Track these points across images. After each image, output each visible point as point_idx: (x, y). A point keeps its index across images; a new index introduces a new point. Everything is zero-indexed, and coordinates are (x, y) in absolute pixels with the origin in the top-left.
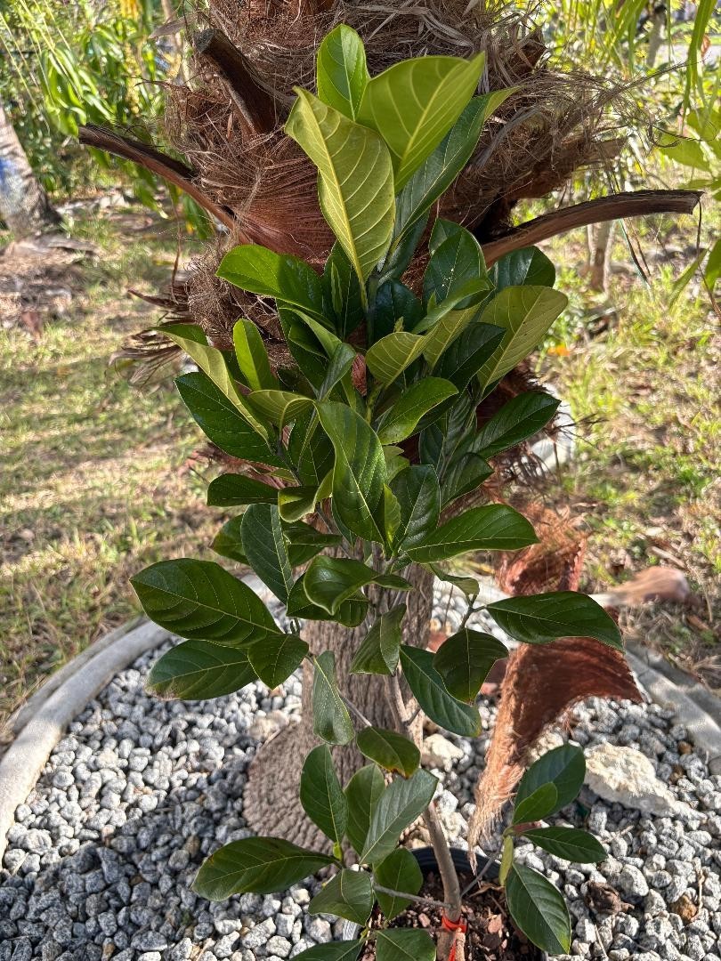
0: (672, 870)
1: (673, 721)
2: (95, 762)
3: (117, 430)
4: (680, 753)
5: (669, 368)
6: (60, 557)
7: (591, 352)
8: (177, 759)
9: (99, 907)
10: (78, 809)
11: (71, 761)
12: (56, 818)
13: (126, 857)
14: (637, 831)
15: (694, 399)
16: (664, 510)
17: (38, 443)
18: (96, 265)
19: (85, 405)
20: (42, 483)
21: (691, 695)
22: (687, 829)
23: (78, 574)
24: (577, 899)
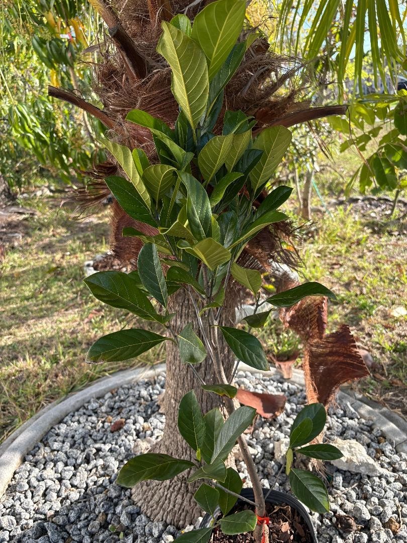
0: (383, 505)
1: (373, 427)
2: (41, 476)
3: (49, 303)
4: (379, 443)
5: (348, 254)
6: (17, 368)
7: (306, 248)
8: (90, 471)
10: (32, 503)
11: (26, 477)
12: (18, 509)
13: (62, 527)
14: (360, 486)
15: (363, 268)
16: (354, 323)
17: (4, 312)
18: (35, 220)
19: (30, 291)
20: (6, 331)
21: (381, 413)
22: (388, 482)
23: (28, 377)
24: (330, 526)
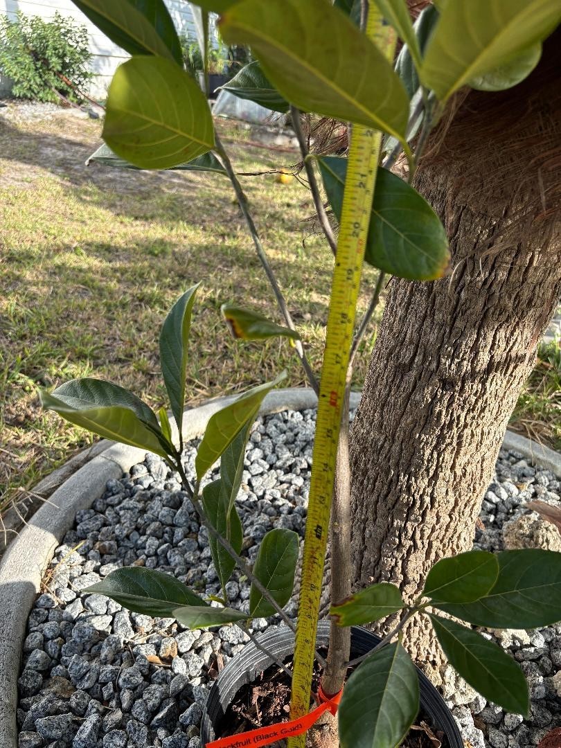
9: (155, 531)
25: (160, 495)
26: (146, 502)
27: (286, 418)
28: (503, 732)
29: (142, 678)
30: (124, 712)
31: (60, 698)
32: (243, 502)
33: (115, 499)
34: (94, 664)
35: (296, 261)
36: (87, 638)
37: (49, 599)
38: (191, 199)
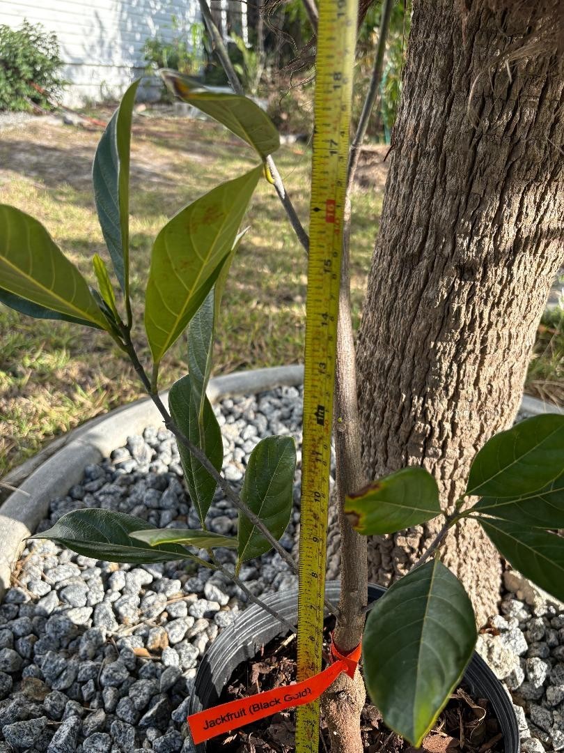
25: (144, 477)
26: (128, 486)
27: (280, 394)
28: (546, 708)
29: (128, 673)
30: (107, 712)
31: (32, 701)
32: (237, 482)
33: (95, 485)
34: (71, 661)
35: (283, 248)
36: (62, 633)
37: (18, 594)
38: (172, 195)
